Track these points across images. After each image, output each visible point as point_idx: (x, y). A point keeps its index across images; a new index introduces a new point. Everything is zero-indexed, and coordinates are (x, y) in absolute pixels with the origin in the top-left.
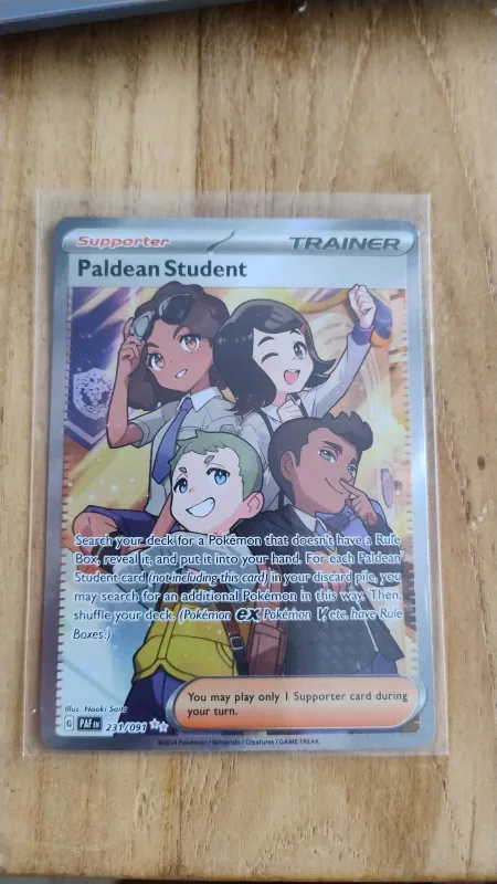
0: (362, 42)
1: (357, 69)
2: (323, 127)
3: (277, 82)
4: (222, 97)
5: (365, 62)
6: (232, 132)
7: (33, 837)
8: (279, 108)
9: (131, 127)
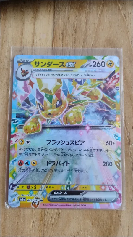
0: (101, 5)
1: (100, 13)
2: (89, 30)
3: (76, 17)
4: (60, 20)
5: (102, 11)
6: (63, 31)
7: (2, 232)
8: (77, 24)
9: (34, 29)
